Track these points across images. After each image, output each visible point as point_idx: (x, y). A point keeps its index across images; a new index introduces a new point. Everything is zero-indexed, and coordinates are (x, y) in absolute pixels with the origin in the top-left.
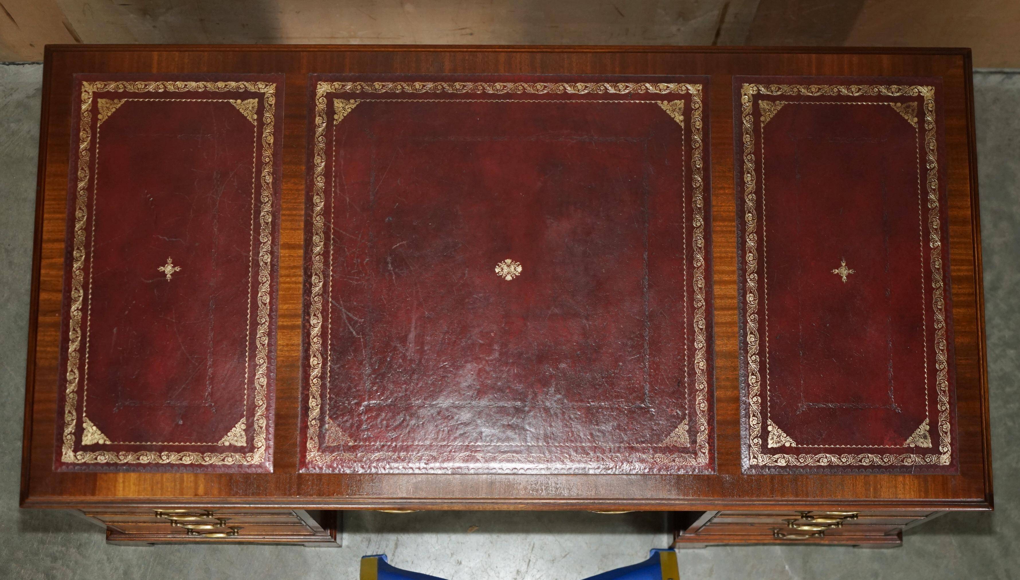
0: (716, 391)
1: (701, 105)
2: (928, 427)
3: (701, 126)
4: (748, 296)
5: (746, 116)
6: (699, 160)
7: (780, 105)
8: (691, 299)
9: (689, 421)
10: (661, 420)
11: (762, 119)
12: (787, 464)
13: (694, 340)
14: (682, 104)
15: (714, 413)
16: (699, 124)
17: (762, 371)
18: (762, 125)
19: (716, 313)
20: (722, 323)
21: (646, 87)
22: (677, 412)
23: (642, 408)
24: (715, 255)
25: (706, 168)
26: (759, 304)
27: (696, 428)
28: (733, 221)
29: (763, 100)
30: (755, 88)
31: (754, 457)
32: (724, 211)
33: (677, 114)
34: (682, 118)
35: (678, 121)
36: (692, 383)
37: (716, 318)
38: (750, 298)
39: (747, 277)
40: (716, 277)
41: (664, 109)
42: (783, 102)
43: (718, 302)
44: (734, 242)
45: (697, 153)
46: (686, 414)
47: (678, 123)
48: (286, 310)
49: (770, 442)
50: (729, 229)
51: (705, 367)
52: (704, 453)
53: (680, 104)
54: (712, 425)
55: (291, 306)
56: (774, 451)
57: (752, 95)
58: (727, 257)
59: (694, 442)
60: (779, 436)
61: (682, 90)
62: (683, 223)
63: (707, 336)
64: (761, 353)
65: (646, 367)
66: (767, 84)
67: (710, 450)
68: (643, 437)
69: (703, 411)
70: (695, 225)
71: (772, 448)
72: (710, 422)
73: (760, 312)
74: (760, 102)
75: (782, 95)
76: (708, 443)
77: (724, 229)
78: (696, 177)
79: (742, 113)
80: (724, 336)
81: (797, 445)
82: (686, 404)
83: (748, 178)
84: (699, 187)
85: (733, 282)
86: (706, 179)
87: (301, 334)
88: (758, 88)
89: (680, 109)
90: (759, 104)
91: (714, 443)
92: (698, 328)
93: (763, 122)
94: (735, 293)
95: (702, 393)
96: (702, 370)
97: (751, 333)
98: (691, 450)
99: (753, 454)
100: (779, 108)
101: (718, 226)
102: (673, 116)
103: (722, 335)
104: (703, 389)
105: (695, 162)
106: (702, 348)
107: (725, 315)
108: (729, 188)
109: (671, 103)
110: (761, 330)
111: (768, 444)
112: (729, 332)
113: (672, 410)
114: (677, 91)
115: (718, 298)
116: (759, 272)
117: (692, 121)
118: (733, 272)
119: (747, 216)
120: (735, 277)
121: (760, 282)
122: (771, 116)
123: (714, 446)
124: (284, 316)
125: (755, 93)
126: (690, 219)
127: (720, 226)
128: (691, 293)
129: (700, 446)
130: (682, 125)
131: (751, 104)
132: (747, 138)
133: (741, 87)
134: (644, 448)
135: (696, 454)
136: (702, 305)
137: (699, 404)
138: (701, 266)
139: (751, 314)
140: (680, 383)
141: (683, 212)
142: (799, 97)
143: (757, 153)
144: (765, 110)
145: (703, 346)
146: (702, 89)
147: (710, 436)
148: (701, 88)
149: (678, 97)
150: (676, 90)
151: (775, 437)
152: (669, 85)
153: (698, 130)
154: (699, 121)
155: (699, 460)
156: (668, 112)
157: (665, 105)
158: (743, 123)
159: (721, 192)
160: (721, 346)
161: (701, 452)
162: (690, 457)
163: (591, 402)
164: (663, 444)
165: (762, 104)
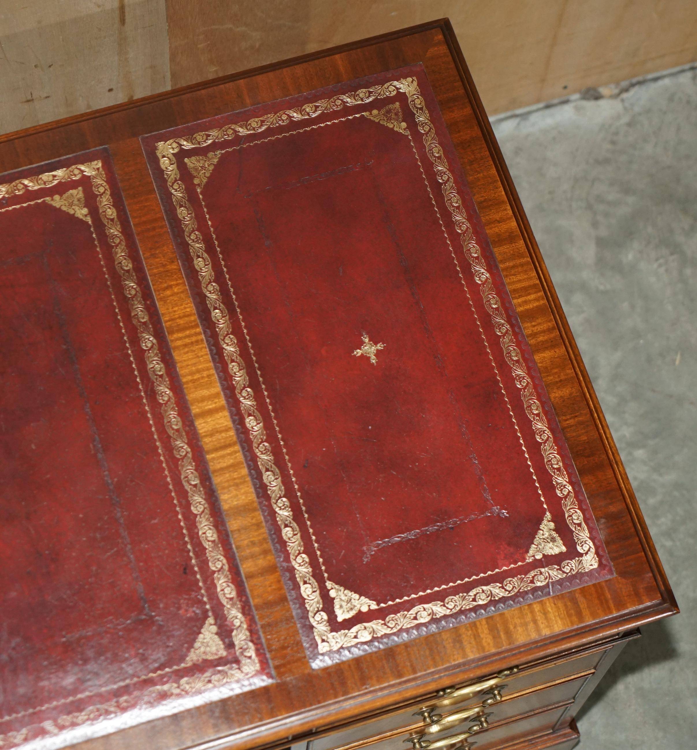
0: (242, 564)
1: (107, 187)
2: (552, 525)
3: (115, 214)
4: (247, 420)
5: (173, 183)
6: (125, 259)
7: (215, 157)
8: (169, 449)
9: (216, 619)
10: (173, 630)
11: (196, 181)
12: (373, 637)
13: (189, 504)
14: (81, 192)
15: (247, 598)
16: (111, 212)
17: (297, 516)
18: (199, 190)
19: (209, 457)
20: (222, 469)
21: (23, 184)
22: (194, 612)
23: (142, 622)
24: (184, 380)
25: (139, 269)
26: (265, 427)
27: (227, 625)
28: (196, 326)
29: (189, 157)
30: (175, 145)
31: (323, 641)
32: (180, 318)
33: (77, 208)
34: (85, 211)
35: (81, 217)
36: (204, 563)
37: (211, 464)
38: (250, 422)
39: (239, 396)
40: (195, 410)
41: (58, 207)
42: (219, 152)
43: (207, 443)
44: (207, 354)
45: (120, 251)
46: (207, 611)
47: (82, 220)
49: (338, 611)
50: (194, 339)
51: (215, 536)
52: (250, 657)
53: (78, 193)
54: (249, 615)
56: (348, 624)
57: (173, 154)
58: (203, 378)
59: (230, 646)
60: (349, 601)
61: (75, 175)
62: (128, 349)
63: (206, 493)
64: (289, 493)
65: (131, 562)
66: (189, 135)
67: (257, 650)
68: (155, 661)
69: (231, 599)
70: (145, 348)
71: (345, 620)
72: (246, 611)
73: (271, 438)
74: (186, 160)
75: (214, 143)
76: (252, 641)
77: (187, 341)
78: (127, 282)
79: (165, 181)
80: (230, 486)
81: (378, 604)
82: (203, 596)
83: (199, 263)
84: (136, 295)
85: (221, 409)
86: (142, 281)
88: (178, 143)
89: (79, 200)
90: (186, 164)
91: (259, 638)
92: (191, 485)
93: (199, 185)
94: (230, 424)
95: (223, 573)
96: (213, 542)
97: (267, 470)
98: (230, 657)
99: (320, 635)
100: (216, 161)
101: (177, 339)
102: (72, 212)
103: (226, 485)
104: (222, 568)
105: (120, 263)
106: (203, 512)
107: (223, 457)
108: (177, 285)
109: (65, 196)
110: (279, 462)
111: (336, 616)
112: (235, 479)
113: (186, 611)
114: (69, 178)
115: (206, 436)
116: (253, 384)
117: (101, 211)
118: (216, 395)
119: (213, 314)
120: (222, 401)
121: (258, 396)
122: (208, 175)
123: (261, 644)
125: (176, 151)
126: (136, 341)
127: (180, 339)
128: (167, 440)
129: (241, 648)
130: (89, 220)
131: (174, 166)
132: (182, 212)
133: (156, 148)
134: (162, 676)
135: (237, 661)
136: (187, 452)
137: (223, 590)
138: (169, 400)
139: (259, 445)
140: (187, 569)
141: (123, 335)
142: (238, 139)
143: (202, 226)
144: (196, 169)
145: (205, 508)
146: (103, 166)
147: (251, 630)
148: (100, 165)
149: (74, 185)
150: (66, 176)
151: (344, 604)
152: (54, 173)
153: (112, 220)
154: (110, 208)
155: (245, 669)
156: (64, 208)
157: (57, 202)
158: (172, 194)
159: (168, 292)
160: (229, 501)
161: (246, 657)
162: (231, 669)
163: (67, 633)
164: (188, 662)
165: (190, 162)
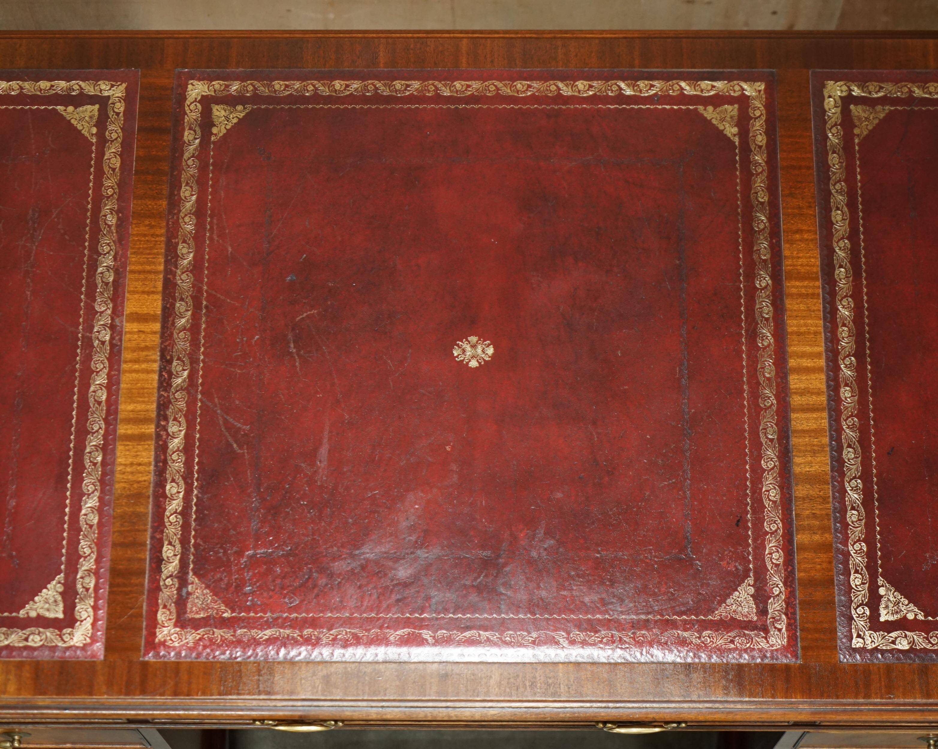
0: (797, 534)
1: (764, 112)
3: (764, 142)
4: (842, 390)
5: (832, 127)
6: (763, 190)
7: (882, 111)
8: (755, 395)
9: (755, 581)
10: (711, 579)
11: (856, 131)
12: (911, 647)
13: (760, 457)
14: (736, 110)
15: (794, 568)
16: (761, 139)
17: (867, 502)
18: (857, 141)
19: (793, 416)
20: (803, 431)
21: (680, 86)
22: (735, 566)
23: (680, 560)
24: (790, 330)
25: (773, 204)
26: (859, 402)
27: (765, 591)
28: (816, 279)
29: (856, 104)
30: (845, 88)
31: (859, 636)
32: (801, 265)
33: (727, 125)
34: (735, 130)
35: (729, 135)
36: (759, 522)
37: (793, 423)
38: (846, 393)
39: (841, 362)
40: (792, 363)
41: (709, 118)
42: (887, 108)
43: (796, 400)
44: (819, 310)
45: (759, 181)
46: (750, 570)
47: (729, 138)
48: (132, 411)
49: (883, 612)
50: (810, 291)
51: (778, 497)
52: (780, 630)
53: (732, 110)
54: (791, 586)
55: (139, 407)
56: (889, 627)
57: (840, 97)
58: (809, 333)
59: (763, 612)
60: (897, 604)
61: (735, 91)
62: (741, 282)
63: (780, 451)
64: (865, 476)
65: (686, 498)
66: (862, 81)
67: (789, 625)
68: (683, 604)
69: (777, 565)
70: (758, 286)
71: (887, 621)
72: (788, 581)
73: (862, 414)
74: (852, 107)
75: (885, 97)
76: (786, 615)
77: (803, 291)
78: (758, 214)
79: (825, 122)
80: (806, 451)
81: (925, 616)
82: (749, 554)
83: (837, 216)
84: (763, 229)
85: (819, 370)
86: (773, 217)
87: (153, 447)
88: (848, 87)
89: (731, 117)
90: (850, 111)
91: (794, 613)
92: (767, 438)
93: (858, 135)
94: (824, 387)
95: (775, 537)
96: (774, 502)
97: (849, 446)
98: (759, 624)
99: (858, 630)
100: (882, 115)
101: (793, 287)
102: (721, 128)
103: (803, 448)
104: (776, 531)
105: (757, 193)
106: (773, 469)
107: (808, 419)
108: (809, 231)
109: (719, 109)
110: (863, 441)
111: (879, 615)
112: (814, 445)
113: (728, 563)
114: (728, 92)
115: (795, 393)
116: (859, 354)
117: (751, 135)
118: (818, 355)
119: (837, 272)
120: (822, 362)
121: (860, 369)
122: (870, 127)
123: (795, 619)
124: (128, 421)
125: (844, 94)
126: (751, 276)
127: (797, 287)
128: (755, 386)
129: (773, 618)
130: (736, 140)
131: (839, 110)
132: (834, 160)
133: (824, 86)
134: (685, 622)
135: (766, 631)
136: (772, 404)
137: (771, 554)
138: (768, 346)
139: (848, 418)
140: (740, 522)
141: (740, 267)
142: (911, 100)
143: (850, 178)
144: (859, 118)
145: (775, 466)
146: (765, 89)
147: (788, 602)
148: (763, 87)
149: (730, 100)
150: (725, 90)
151: (891, 605)
152: (715, 84)
153: (760, 147)
154: (761, 134)
155: (772, 640)
156: (714, 122)
157: (709, 113)
158: (828, 137)
159: (798, 236)
160: (803, 466)
161: (775, 628)
162: (757, 636)
163: (602, 550)
164: (715, 617)
165: (855, 110)
